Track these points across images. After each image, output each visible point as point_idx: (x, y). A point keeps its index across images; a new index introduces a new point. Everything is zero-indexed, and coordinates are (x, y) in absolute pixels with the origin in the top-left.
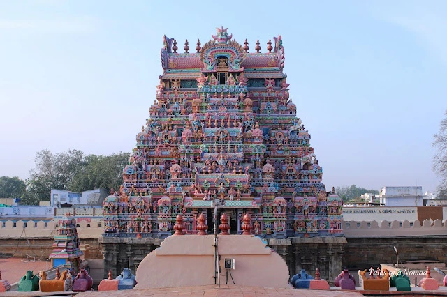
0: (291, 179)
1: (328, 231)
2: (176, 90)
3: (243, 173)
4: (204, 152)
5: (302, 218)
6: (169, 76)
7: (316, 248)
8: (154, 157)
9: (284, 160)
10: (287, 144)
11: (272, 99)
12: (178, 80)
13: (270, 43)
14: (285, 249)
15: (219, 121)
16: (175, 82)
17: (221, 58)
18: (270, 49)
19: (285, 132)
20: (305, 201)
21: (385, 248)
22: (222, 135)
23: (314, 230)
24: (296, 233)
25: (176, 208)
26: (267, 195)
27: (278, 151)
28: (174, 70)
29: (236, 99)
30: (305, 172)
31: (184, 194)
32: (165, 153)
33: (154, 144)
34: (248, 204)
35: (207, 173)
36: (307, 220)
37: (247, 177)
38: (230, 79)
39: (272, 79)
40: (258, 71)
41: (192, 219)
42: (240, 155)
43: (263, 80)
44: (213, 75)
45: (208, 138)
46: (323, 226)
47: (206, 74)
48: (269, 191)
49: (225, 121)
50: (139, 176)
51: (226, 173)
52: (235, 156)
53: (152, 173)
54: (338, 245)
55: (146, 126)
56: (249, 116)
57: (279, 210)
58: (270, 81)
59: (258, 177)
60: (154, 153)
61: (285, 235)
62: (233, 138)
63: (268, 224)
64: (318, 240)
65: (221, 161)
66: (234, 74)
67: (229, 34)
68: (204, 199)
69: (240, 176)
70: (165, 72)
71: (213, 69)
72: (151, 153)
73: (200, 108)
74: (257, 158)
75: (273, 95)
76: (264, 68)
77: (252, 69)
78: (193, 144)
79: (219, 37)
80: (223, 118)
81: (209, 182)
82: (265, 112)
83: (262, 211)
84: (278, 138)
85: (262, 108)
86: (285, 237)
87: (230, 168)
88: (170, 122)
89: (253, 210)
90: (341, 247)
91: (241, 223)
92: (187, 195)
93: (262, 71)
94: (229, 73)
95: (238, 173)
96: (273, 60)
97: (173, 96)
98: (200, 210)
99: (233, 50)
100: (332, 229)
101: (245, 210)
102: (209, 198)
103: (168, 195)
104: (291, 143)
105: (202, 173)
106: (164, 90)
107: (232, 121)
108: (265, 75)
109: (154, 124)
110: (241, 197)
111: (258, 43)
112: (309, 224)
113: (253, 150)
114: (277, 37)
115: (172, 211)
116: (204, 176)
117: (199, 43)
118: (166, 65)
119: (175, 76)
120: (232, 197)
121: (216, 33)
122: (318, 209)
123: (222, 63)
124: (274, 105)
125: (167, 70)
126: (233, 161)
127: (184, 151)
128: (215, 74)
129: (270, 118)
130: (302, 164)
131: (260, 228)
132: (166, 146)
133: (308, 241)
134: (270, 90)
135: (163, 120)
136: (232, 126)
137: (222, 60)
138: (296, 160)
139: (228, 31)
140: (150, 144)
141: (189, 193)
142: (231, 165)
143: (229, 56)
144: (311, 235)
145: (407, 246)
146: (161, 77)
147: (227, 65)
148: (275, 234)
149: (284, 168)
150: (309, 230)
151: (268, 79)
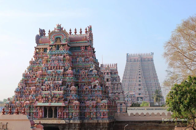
0: (87, 92)
1: (101, 117)
2: (41, 53)
3: (61, 90)
4: (45, 81)
5: (89, 111)
6: (39, 47)
7: (95, 125)
8: (28, 84)
9: (85, 84)
10: (87, 76)
11: (83, 56)
12: (43, 48)
13: (86, 29)
14: (77, 125)
15: (54, 67)
16: (41, 50)
17: (58, 38)
18: (86, 32)
19: (86, 71)
20: (90, 103)
21: (140, 126)
22: (54, 73)
23: (94, 116)
24: (86, 118)
25: (31, 106)
26: (72, 100)
27: (83, 80)
28: (42, 44)
29: (62, 57)
30: (93, 89)
31: (35, 100)
32: (33, 82)
33: (29, 78)
34: (61, 104)
35: (45, 90)
36: (91, 112)
37: (62, 92)
38: (61, 48)
39: (84, 46)
40: (78, 43)
41: (38, 111)
42: (60, 82)
43: (80, 47)
44: (54, 46)
45: (48, 75)
46: (98, 115)
47: (50, 46)
48: (72, 98)
49: (57, 67)
50: (22, 92)
51: (53, 90)
52: (58, 82)
53: (26, 91)
54: (105, 123)
55: (27, 70)
56: (67, 64)
57: (75, 107)
58: (83, 48)
59: (69, 92)
60: (29, 82)
61: (78, 118)
62: (59, 75)
63: (70, 114)
64: (95, 121)
65: (51, 85)
66: (63, 45)
67: (62, 27)
68: (42, 102)
69: (60, 91)
70: (38, 45)
71: (54, 43)
72: (28, 82)
73: (47, 61)
74: (69, 83)
75: (84, 54)
76: (80, 41)
77: (76, 42)
78: (42, 77)
79: (57, 29)
80: (56, 65)
81: (45, 94)
82: (79, 62)
83: (68, 108)
84: (83, 74)
85: (77, 60)
86: (77, 119)
87: (55, 88)
88: (37, 68)
89: (64, 107)
90: (106, 125)
91: (58, 113)
92: (37, 100)
93: (80, 43)
94: (61, 45)
95: (58, 90)
96: (85, 38)
97: (40, 56)
98: (41, 107)
99: (63, 34)
100: (102, 116)
101: (60, 107)
102: (45, 101)
103: (28, 100)
104: (89, 76)
105: (43, 91)
106: (36, 53)
107: (59, 67)
108: (81, 45)
109: (31, 69)
110: (58, 101)
111: (81, 30)
112: (92, 114)
113: (67, 80)
114: (89, 26)
115: (30, 108)
116: (44, 92)
117: (49, 31)
118: (38, 42)
119: (41, 47)
120: (54, 101)
121: (56, 27)
122: (96, 107)
123: (58, 40)
124: (83, 58)
125: (38, 44)
126: (57, 85)
127: (38, 81)
128: (55, 45)
129: (81, 64)
130: (93, 86)
131: (67, 115)
132: (34, 79)
133: (91, 121)
134: (83, 52)
135: (34, 67)
136: (59, 69)
137: (58, 39)
138: (90, 84)
139: (61, 26)
140: (28, 78)
141: (38, 99)
142: (56, 87)
143: (61, 37)
144: (93, 119)
145: (150, 125)
146: (35, 47)
147: (60, 41)
148: (73, 118)
149: (84, 88)
150: (92, 116)
151: (82, 46)
